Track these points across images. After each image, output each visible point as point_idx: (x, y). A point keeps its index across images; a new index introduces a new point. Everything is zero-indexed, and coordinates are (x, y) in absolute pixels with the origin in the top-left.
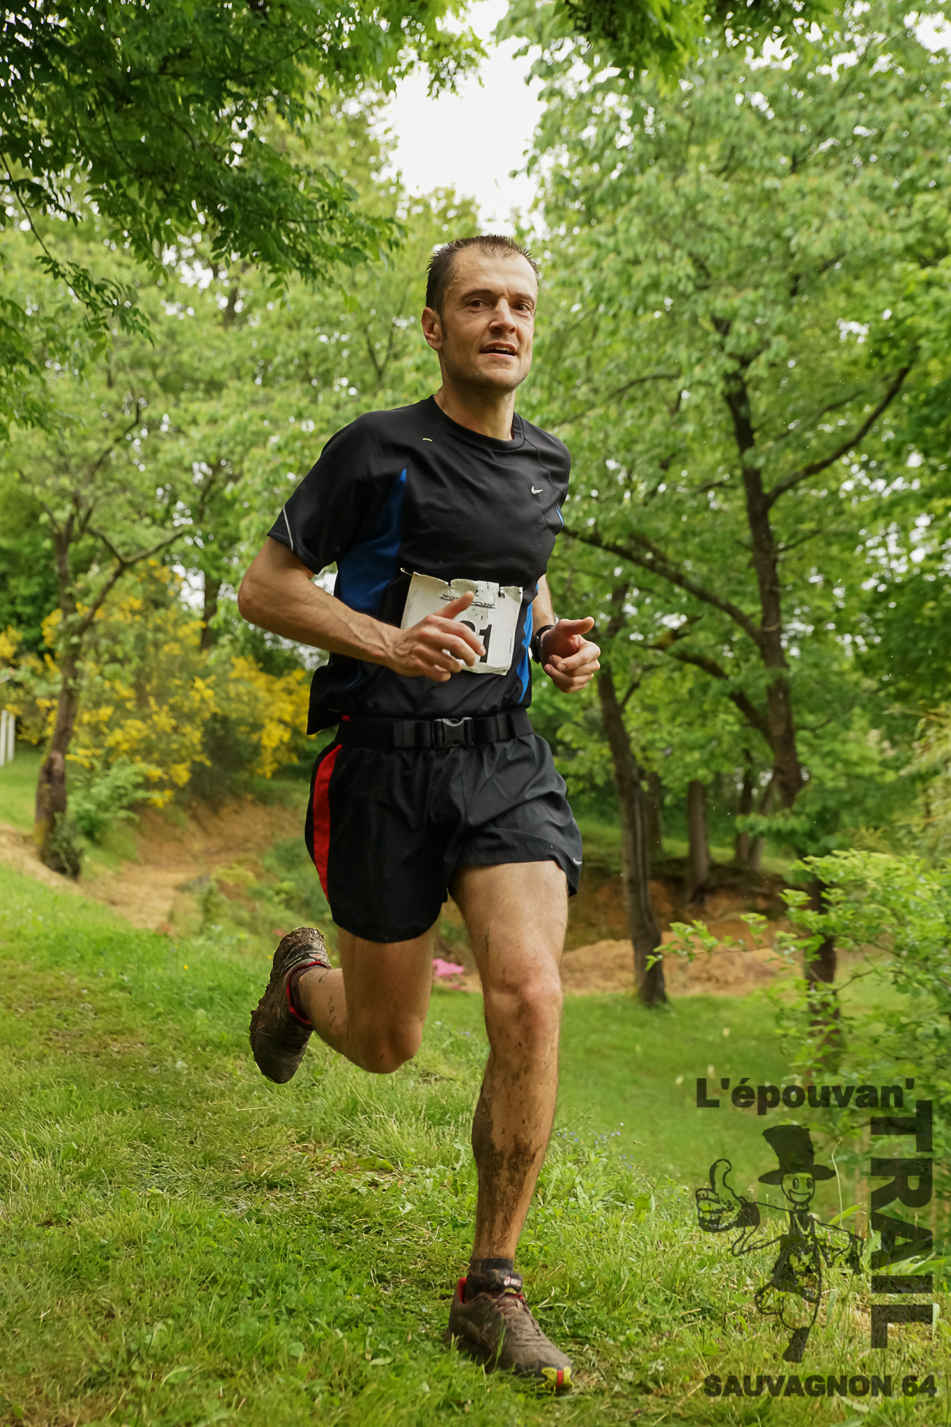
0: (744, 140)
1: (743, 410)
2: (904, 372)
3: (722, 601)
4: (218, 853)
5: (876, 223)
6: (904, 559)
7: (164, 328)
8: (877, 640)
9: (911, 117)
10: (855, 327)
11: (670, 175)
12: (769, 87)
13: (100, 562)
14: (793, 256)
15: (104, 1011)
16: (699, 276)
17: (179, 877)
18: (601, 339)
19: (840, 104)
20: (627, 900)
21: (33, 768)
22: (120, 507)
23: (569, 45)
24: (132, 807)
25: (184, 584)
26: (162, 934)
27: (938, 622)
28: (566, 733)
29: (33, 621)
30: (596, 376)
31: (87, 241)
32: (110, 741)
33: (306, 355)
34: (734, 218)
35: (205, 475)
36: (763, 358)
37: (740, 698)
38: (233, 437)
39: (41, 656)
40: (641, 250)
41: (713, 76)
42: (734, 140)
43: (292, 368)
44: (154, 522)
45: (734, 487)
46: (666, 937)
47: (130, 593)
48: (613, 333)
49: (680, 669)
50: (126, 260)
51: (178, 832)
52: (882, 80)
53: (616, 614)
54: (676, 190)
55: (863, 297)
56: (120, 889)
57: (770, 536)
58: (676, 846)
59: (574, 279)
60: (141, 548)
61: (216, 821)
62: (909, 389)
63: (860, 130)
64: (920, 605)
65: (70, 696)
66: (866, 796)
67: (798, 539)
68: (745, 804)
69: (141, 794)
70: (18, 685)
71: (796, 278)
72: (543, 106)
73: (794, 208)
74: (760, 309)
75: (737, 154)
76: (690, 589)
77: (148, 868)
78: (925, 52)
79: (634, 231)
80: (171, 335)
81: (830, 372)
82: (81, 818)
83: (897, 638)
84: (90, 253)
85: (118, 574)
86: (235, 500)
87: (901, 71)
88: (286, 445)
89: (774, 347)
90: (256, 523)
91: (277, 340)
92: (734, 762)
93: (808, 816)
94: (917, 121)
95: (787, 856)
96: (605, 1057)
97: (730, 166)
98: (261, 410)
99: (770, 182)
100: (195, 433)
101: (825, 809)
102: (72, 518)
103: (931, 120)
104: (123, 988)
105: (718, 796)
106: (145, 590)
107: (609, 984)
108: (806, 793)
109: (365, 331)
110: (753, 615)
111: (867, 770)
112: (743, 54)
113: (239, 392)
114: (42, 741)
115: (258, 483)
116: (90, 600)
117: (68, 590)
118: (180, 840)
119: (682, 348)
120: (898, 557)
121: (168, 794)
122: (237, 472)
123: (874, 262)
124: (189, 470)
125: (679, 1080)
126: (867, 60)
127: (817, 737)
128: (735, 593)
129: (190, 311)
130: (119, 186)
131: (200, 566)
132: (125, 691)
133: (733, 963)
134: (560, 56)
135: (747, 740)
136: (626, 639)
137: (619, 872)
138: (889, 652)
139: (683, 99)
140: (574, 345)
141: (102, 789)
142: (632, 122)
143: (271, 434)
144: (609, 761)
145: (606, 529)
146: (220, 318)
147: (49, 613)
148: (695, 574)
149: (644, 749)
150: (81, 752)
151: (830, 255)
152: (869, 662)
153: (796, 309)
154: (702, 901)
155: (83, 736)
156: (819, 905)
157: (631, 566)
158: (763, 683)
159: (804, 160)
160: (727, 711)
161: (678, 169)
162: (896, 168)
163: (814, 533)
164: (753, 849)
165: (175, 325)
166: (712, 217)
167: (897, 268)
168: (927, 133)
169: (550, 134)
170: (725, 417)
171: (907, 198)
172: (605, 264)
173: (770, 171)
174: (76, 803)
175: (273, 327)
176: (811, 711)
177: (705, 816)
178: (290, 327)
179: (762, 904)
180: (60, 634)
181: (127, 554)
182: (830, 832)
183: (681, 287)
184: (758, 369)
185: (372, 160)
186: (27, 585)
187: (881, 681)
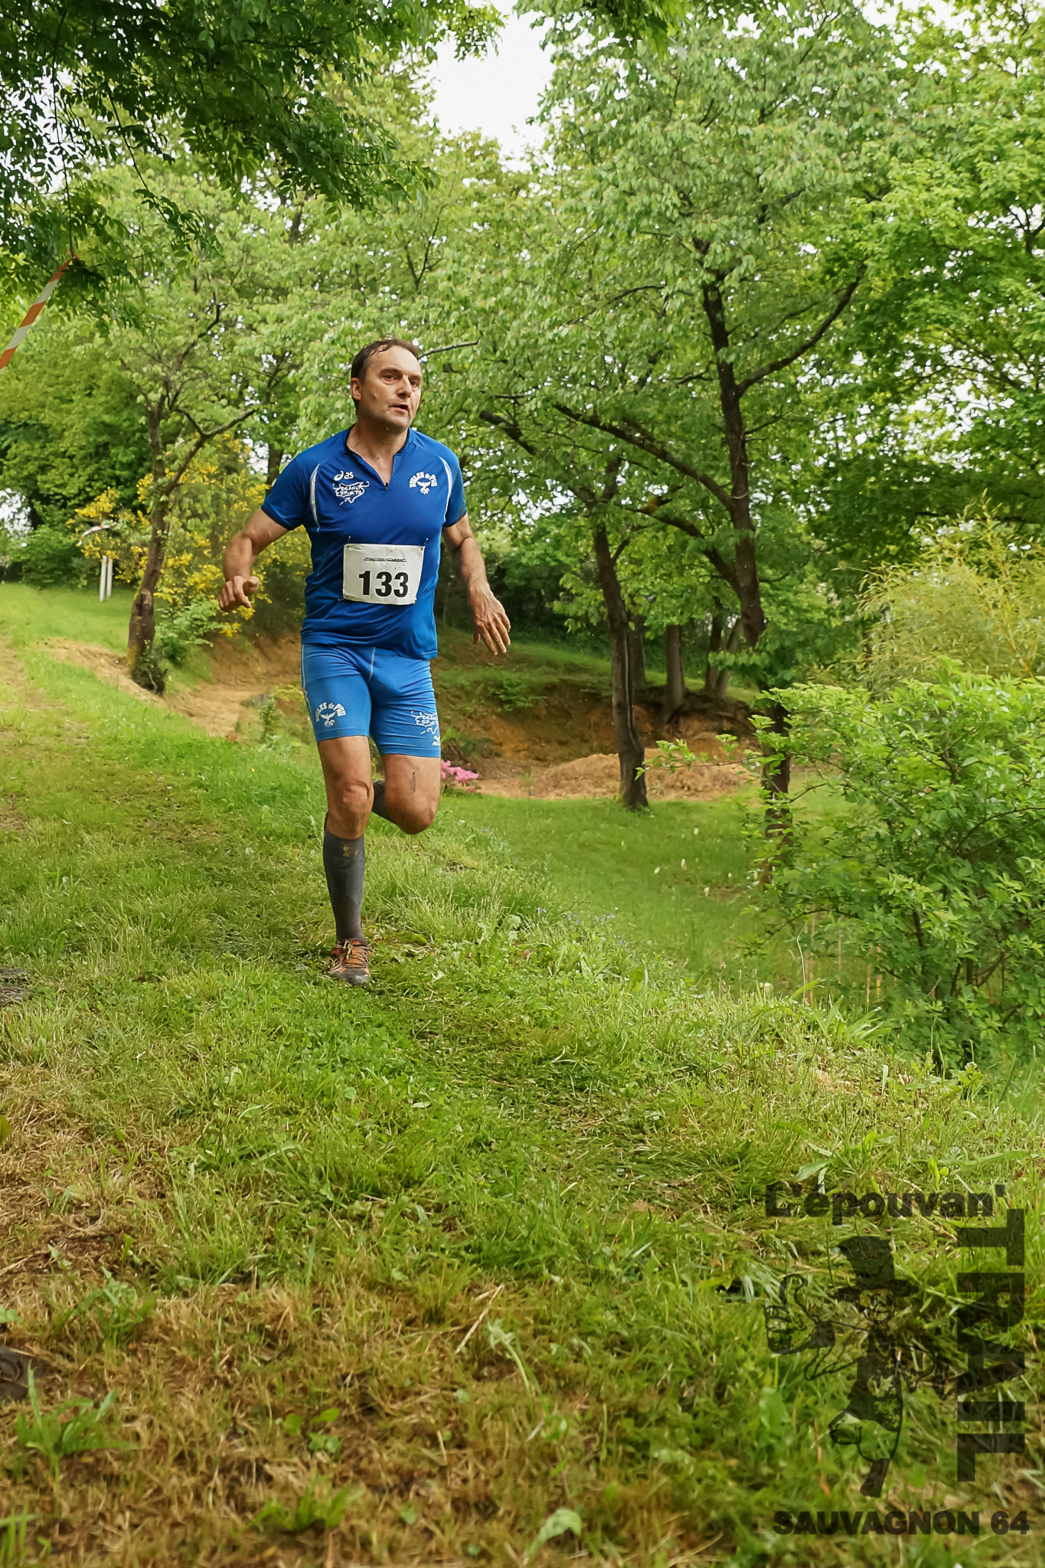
0: (721, 96)
1: (718, 315)
2: (853, 286)
3: (700, 473)
4: (276, 676)
5: (830, 164)
6: (849, 442)
7: (241, 244)
8: (827, 507)
9: (859, 80)
10: (810, 249)
11: (660, 123)
12: (741, 53)
13: (184, 435)
14: (761, 190)
15: (185, 804)
16: (684, 205)
17: (245, 695)
18: (600, 256)
19: (801, 67)
20: (615, 720)
21: (128, 602)
22: (202, 389)
23: (577, 18)
24: (205, 636)
25: (252, 454)
26: (230, 741)
27: (878, 494)
28: (567, 581)
29: (131, 482)
30: (597, 286)
31: (180, 175)
32: (190, 582)
33: (357, 266)
34: (713, 159)
35: (271, 364)
36: (735, 273)
37: (713, 555)
38: (295, 333)
39: (134, 512)
40: (635, 183)
41: (697, 43)
42: (713, 95)
43: (345, 277)
44: (229, 403)
45: (710, 380)
46: (647, 751)
47: (208, 462)
48: (611, 251)
49: (664, 529)
50: (211, 190)
51: (244, 658)
52: (835, 49)
53: (610, 483)
54: (665, 136)
55: (818, 224)
56: (197, 703)
57: (740, 420)
58: (656, 677)
59: (580, 206)
60: (217, 423)
61: (276, 649)
62: (856, 301)
63: (816, 89)
64: (864, 480)
65: (158, 544)
66: (816, 636)
67: (763, 423)
68: (715, 642)
69: (214, 625)
70: (116, 534)
71: (764, 208)
72: (554, 67)
73: (763, 150)
74: (734, 233)
75: (716, 105)
76: (673, 463)
77: (219, 687)
78: (870, 27)
79: (630, 168)
80: (247, 250)
81: (791, 287)
82: (166, 645)
83: (845, 506)
84: (182, 184)
85: (199, 445)
86: (295, 385)
87: (850, 42)
88: (339, 339)
89: (745, 264)
90: (313, 403)
91: (334, 254)
92: (706, 608)
93: (768, 653)
94: (864, 82)
95: (748, 686)
96: (595, 850)
97: (710, 115)
98: (319, 311)
99: (743, 130)
100: (264, 330)
101: (782, 647)
102: (163, 398)
103: (876, 83)
104: (201, 786)
105: (691, 635)
106: (219, 459)
107: (598, 790)
108: (767, 634)
109: (406, 248)
110: (725, 486)
111: (817, 616)
112: (720, 26)
113: (301, 296)
114: (135, 581)
115: (315, 371)
116: (176, 465)
117: (159, 457)
118: (246, 664)
119: (668, 262)
120: (845, 440)
121: (236, 625)
122: (298, 362)
123: (828, 196)
124: (259, 359)
125: (657, 871)
126: (822, 33)
127: (774, 588)
128: (712, 467)
129: (262, 231)
130: (208, 130)
131: (265, 439)
132: (202, 541)
133: (702, 775)
134: (569, 27)
135: (718, 589)
136: (618, 504)
137: (610, 697)
138: (837, 518)
139: (672, 62)
140: (579, 261)
141: (183, 621)
142: (628, 80)
143: (326, 331)
144: (602, 604)
145: (604, 412)
146: (287, 236)
147: (143, 476)
148: (677, 451)
149: (631, 596)
150: (166, 590)
151: (792, 190)
152: (821, 525)
153: (763, 233)
154: (677, 722)
155: (168, 577)
156: (780, 727)
157: (623, 443)
158: (731, 541)
159: (771, 113)
160: (702, 565)
161: (666, 119)
162: (847, 120)
163: (775, 419)
164: (720, 680)
165: (249, 242)
166: (694, 157)
167: (848, 201)
168: (872, 91)
169: (561, 88)
170: (703, 321)
171: (857, 143)
172: (605, 194)
173: (742, 121)
174: (161, 632)
175: (330, 244)
176: (771, 567)
177: (680, 652)
178: (344, 244)
179: (727, 725)
180: (151, 494)
181: (206, 429)
182: (787, 667)
183: (668, 214)
184: (731, 281)
185: (413, 109)
186: (125, 455)
187: (829, 542)
